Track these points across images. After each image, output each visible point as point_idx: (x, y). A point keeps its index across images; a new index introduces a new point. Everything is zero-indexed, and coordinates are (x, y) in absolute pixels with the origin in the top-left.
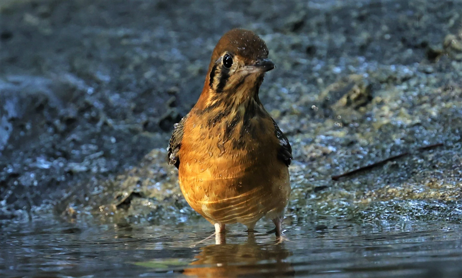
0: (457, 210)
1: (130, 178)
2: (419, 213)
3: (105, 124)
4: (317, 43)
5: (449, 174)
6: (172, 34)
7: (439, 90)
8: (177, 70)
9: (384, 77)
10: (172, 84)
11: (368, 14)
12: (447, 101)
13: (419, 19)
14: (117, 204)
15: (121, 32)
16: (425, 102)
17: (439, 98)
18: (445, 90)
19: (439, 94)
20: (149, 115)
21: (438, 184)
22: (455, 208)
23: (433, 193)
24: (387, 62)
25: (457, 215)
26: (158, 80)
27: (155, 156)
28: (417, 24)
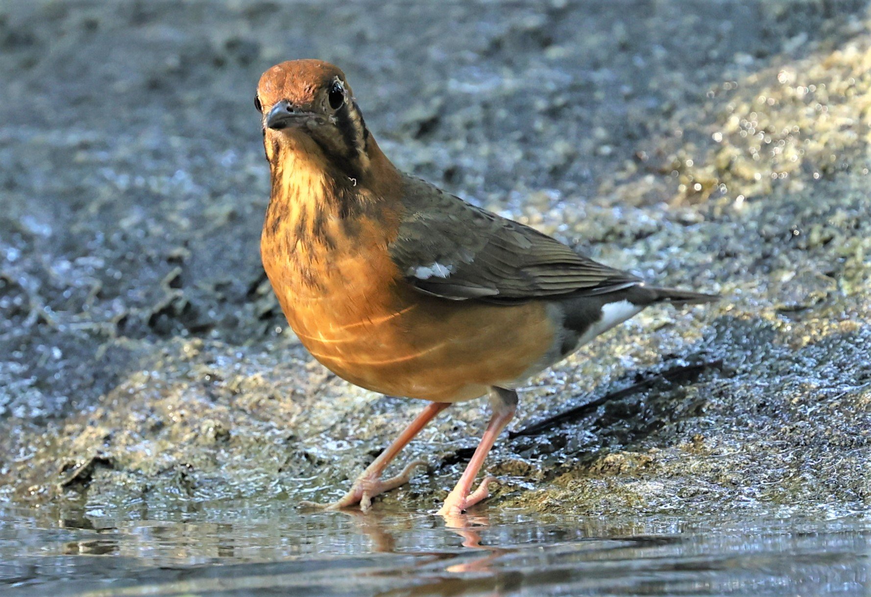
0: (744, 498)
1: (90, 429)
2: (668, 505)
3: (41, 321)
4: (466, 161)
5: (727, 426)
6: (176, 142)
7: (709, 258)
8: (187, 214)
9: (600, 230)
10: (174, 243)
11: (567, 105)
12: (724, 279)
13: (668, 115)
14: (64, 482)
15: (73, 138)
16: (680, 282)
17: (708, 273)
18: (720, 258)
19: (708, 266)
20: (128, 304)
21: (705, 445)
22: (740, 493)
23: (695, 464)
24: (605, 202)
25: (744, 508)
26: (147, 234)
27: (140, 385)
28: (664, 125)
